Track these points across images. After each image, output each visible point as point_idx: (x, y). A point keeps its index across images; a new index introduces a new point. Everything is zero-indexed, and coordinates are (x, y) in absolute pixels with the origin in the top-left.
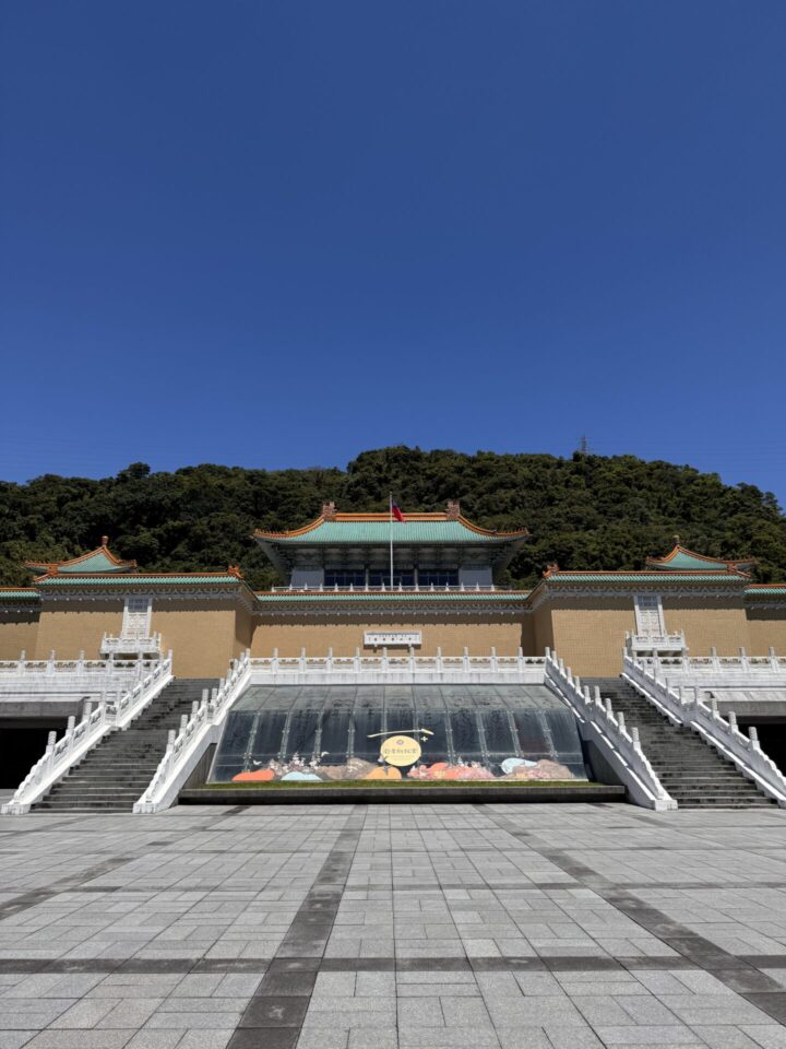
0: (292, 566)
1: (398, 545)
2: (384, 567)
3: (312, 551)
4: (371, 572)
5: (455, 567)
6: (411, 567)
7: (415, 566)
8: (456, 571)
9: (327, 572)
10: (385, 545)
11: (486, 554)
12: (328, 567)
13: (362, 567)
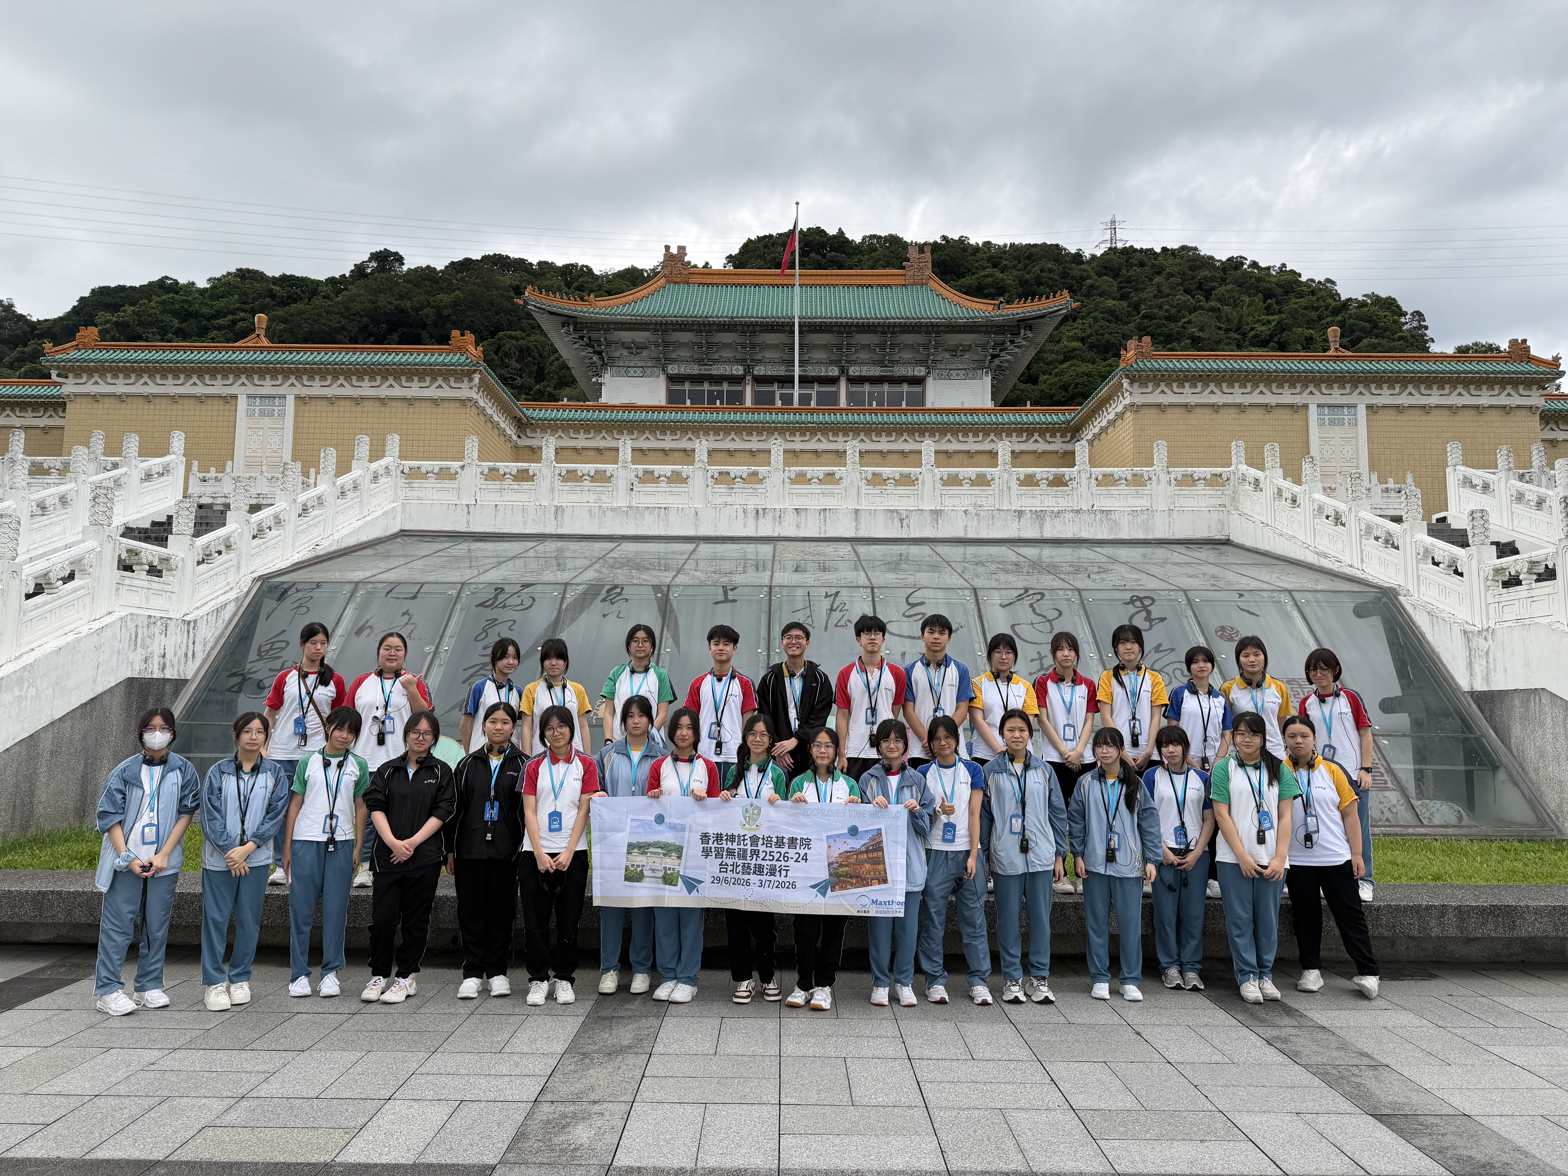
0: (604, 365)
1: (810, 328)
2: (780, 371)
3: (641, 336)
4: (759, 380)
5: (920, 371)
6: (834, 371)
7: (843, 371)
8: (919, 381)
9: (672, 379)
10: (785, 327)
11: (984, 347)
12: (673, 369)
13: (738, 370)
